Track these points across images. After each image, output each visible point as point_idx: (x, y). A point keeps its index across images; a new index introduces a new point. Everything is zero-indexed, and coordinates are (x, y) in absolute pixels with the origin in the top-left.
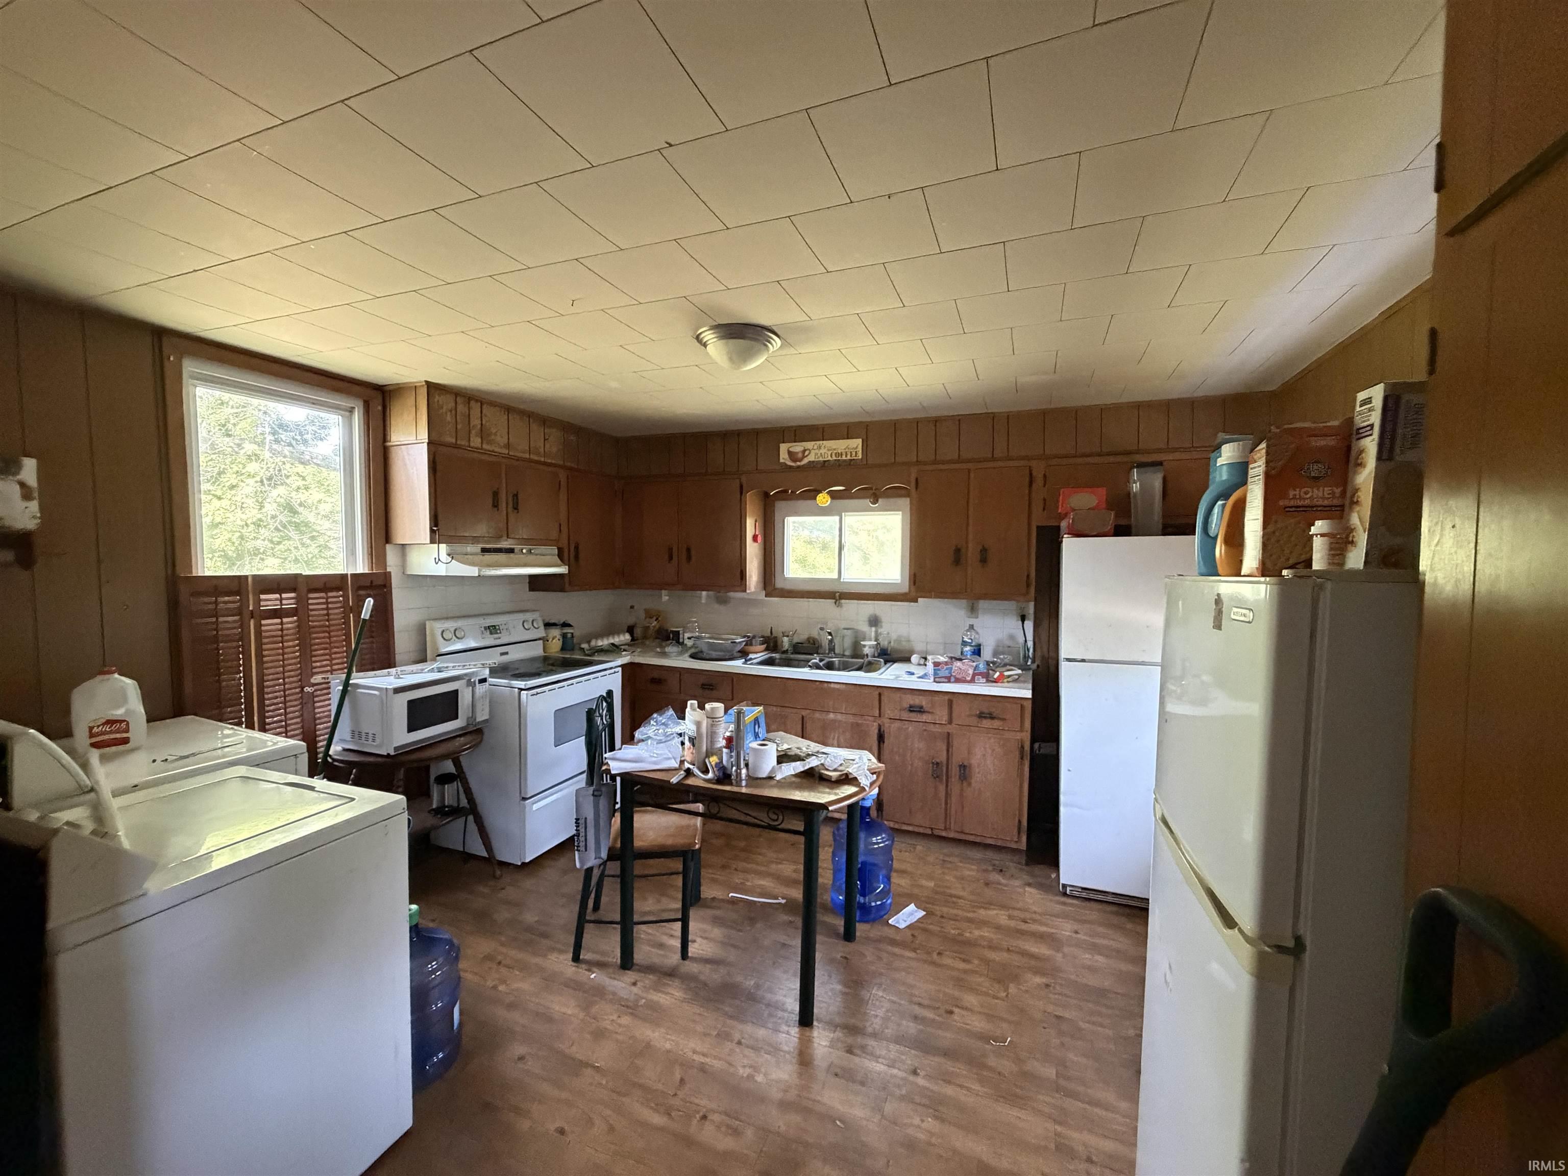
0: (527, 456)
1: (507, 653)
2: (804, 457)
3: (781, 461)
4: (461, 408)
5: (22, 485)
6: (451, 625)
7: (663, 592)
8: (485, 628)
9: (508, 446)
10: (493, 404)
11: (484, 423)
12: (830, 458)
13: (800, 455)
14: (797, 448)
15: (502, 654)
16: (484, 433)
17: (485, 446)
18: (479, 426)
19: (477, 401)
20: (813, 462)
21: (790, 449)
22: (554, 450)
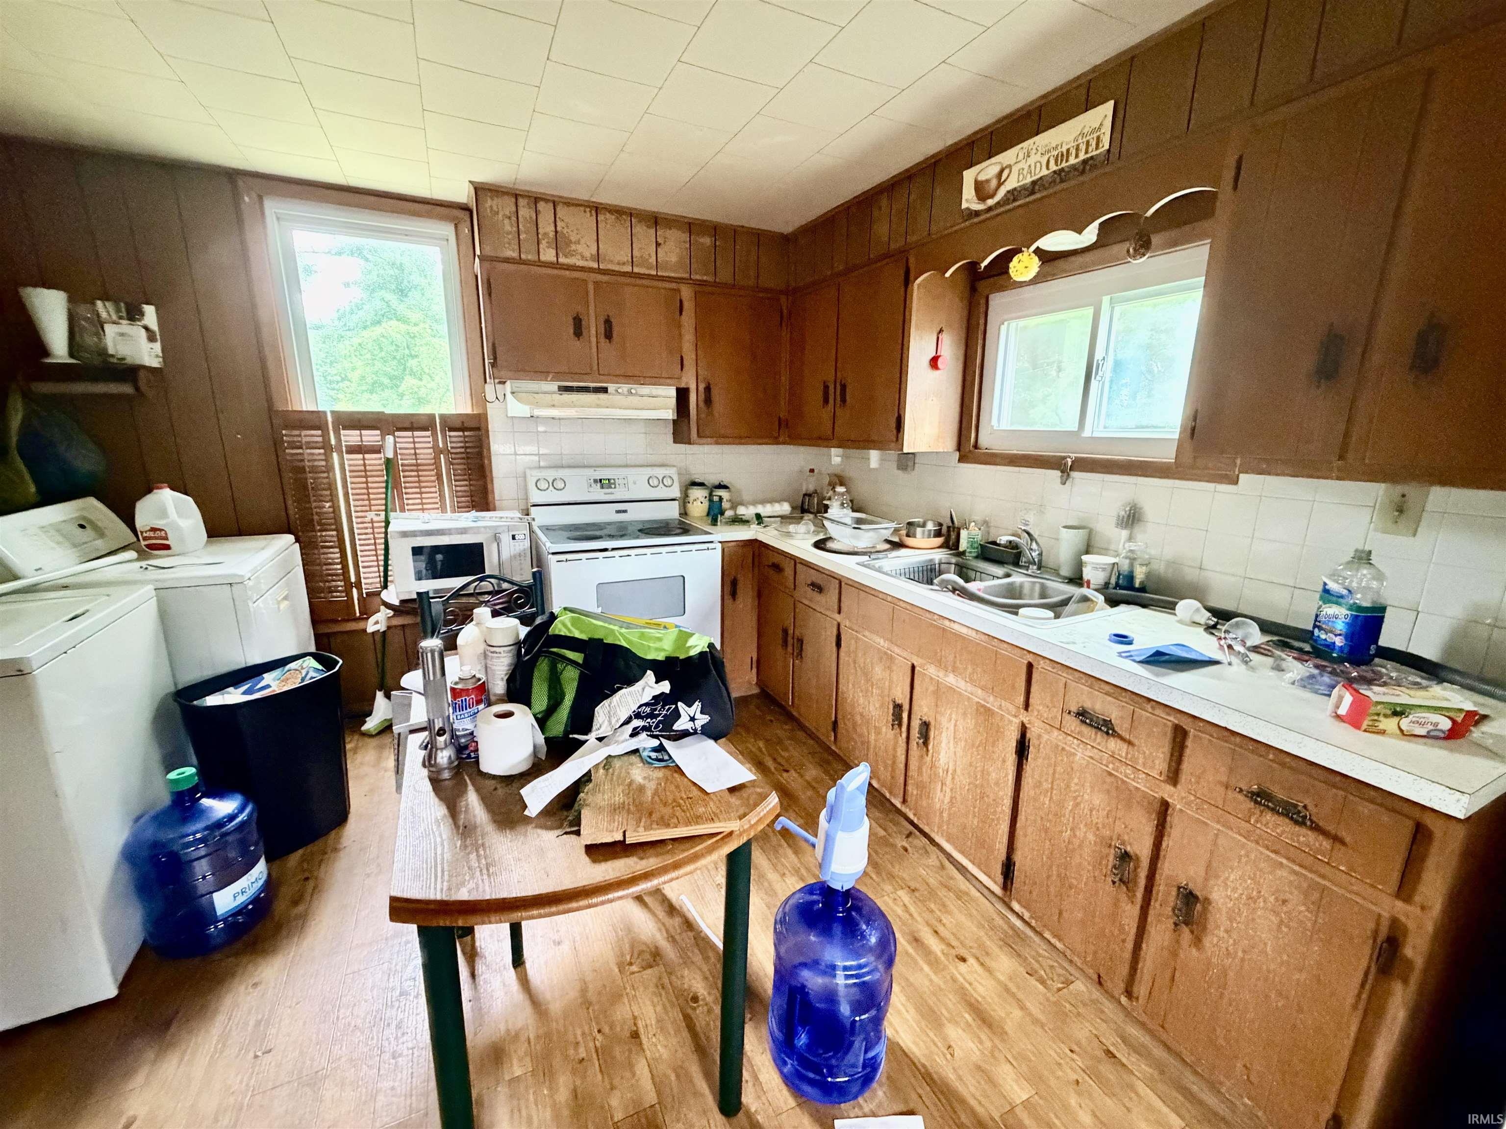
0: (628, 269)
1: (625, 511)
2: (1000, 184)
3: (964, 205)
4: (525, 212)
5: (146, 328)
6: (551, 474)
7: (834, 451)
8: (595, 481)
9: (598, 257)
10: (570, 203)
11: (559, 229)
12: (1045, 172)
13: (994, 183)
14: (987, 170)
15: (618, 512)
16: (559, 241)
17: (562, 260)
18: (552, 234)
19: (546, 201)
20: (1015, 189)
21: (979, 179)
22: (674, 259)
